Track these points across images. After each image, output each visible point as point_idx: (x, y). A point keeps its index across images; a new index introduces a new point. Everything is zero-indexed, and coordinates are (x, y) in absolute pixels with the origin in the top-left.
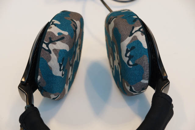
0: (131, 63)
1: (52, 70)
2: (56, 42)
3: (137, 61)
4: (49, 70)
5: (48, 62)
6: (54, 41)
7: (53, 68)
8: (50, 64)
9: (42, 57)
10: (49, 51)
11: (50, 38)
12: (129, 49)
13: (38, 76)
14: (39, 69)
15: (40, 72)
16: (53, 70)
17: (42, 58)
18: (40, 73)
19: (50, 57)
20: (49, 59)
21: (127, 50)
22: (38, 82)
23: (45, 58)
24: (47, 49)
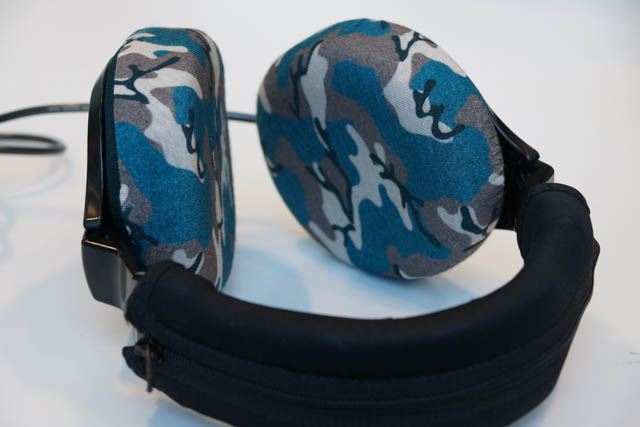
0: (444, 128)
1: (162, 150)
2: (156, 72)
3: (460, 118)
4: (153, 153)
5: (143, 129)
6: (149, 71)
7: (163, 144)
8: (150, 133)
9: (122, 119)
10: (141, 99)
11: (133, 68)
12: (421, 92)
13: (119, 187)
14: (120, 161)
15: (124, 168)
16: (164, 149)
17: (123, 123)
18: (124, 173)
19: (148, 112)
20: (147, 119)
21: (416, 94)
22: (124, 209)
23: (130, 121)
24: (132, 93)
